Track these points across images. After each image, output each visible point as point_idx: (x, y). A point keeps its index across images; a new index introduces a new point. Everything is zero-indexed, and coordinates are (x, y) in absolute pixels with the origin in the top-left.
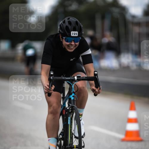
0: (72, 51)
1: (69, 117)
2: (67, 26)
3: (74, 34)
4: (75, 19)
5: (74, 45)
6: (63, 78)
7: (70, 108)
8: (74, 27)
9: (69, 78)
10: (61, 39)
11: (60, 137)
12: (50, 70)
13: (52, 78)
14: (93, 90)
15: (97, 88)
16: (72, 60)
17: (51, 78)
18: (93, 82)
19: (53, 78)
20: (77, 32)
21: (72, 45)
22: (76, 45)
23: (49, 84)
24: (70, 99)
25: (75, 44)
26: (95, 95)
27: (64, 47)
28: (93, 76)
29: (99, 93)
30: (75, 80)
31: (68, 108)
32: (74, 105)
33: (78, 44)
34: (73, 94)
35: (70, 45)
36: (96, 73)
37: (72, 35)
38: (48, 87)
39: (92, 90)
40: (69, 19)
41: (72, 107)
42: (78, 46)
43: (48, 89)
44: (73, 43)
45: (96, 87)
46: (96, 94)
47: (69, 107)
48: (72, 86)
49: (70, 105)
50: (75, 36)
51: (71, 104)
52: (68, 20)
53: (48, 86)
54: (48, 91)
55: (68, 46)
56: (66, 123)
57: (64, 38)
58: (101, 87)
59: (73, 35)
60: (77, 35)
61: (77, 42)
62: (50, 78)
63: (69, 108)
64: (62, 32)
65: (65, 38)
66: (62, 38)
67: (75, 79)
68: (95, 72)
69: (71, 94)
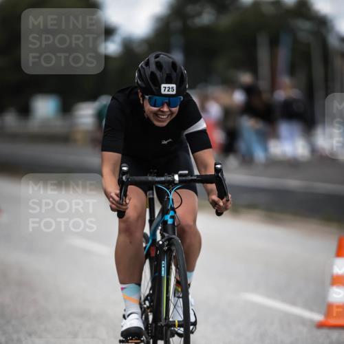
0: (165, 124)
1: (163, 262)
2: (152, 73)
3: (168, 89)
4: (170, 58)
5: (167, 112)
6: (150, 178)
7: (165, 241)
8: (167, 74)
9: (163, 179)
10: (141, 99)
11: (145, 304)
12: (122, 163)
13: (126, 178)
14: (214, 204)
15: (222, 199)
16: (165, 142)
17: (124, 178)
18: (213, 186)
19: (128, 179)
20: (174, 86)
21: (163, 112)
22: (172, 113)
23: (118, 192)
24: (165, 223)
25: (170, 111)
26: (219, 214)
27: (146, 117)
28: (213, 173)
29: (226, 209)
30: (176, 182)
31: (161, 243)
32: (173, 236)
33: (175, 110)
34: (172, 213)
35: (160, 113)
36: (219, 166)
37: (163, 92)
38: (117, 198)
39: (211, 203)
40: (157, 57)
41: (170, 240)
42: (177, 115)
43: (117, 202)
44: (166, 109)
45: (219, 197)
46: (219, 211)
47: (163, 240)
48: (168, 196)
49: (166, 235)
50: (171, 93)
51: (167, 233)
52: (157, 60)
53: (117, 195)
54: (117, 206)
55: (156, 114)
56: (157, 274)
57: (147, 97)
58: (230, 196)
59: (166, 92)
60: (174, 93)
61: (175, 107)
62: (122, 178)
63: (163, 243)
64: (144, 85)
65: (149, 98)
66: (144, 98)
67: (174, 180)
68: (216, 164)
69: (167, 213)
